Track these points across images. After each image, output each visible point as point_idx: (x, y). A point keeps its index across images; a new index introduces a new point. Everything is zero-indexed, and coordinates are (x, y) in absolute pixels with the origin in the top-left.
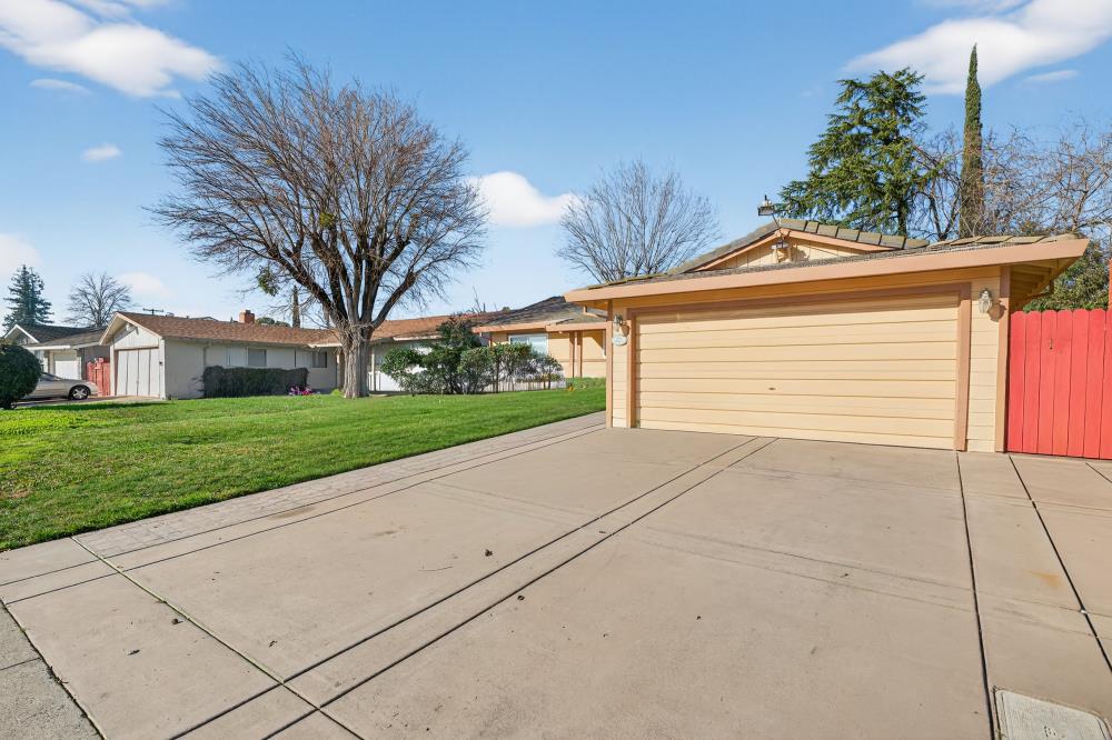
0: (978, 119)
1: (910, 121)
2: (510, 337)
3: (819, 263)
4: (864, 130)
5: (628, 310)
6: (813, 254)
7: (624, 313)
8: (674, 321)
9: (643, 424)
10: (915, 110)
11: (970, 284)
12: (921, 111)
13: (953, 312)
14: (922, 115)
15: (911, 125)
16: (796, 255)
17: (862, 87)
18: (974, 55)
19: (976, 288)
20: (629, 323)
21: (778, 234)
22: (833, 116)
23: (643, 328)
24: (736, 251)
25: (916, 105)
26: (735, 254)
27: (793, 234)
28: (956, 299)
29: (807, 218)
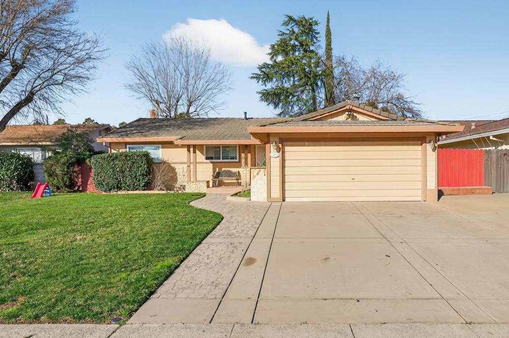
0: (331, 45)
1: (314, 43)
2: (128, 146)
3: (363, 122)
4: (297, 43)
5: (280, 138)
6: (361, 118)
7: (278, 140)
8: (304, 146)
9: (287, 200)
10: (316, 38)
11: (426, 137)
12: (319, 39)
13: (419, 148)
14: (319, 41)
15: (315, 45)
16: (354, 118)
17: (295, 21)
18: (328, 15)
19: (428, 139)
20: (280, 145)
21: (348, 107)
22: (281, 31)
23: (287, 149)
24: (328, 113)
25: (316, 36)
26: (328, 114)
27: (354, 108)
28: (420, 142)
29: (360, 102)
